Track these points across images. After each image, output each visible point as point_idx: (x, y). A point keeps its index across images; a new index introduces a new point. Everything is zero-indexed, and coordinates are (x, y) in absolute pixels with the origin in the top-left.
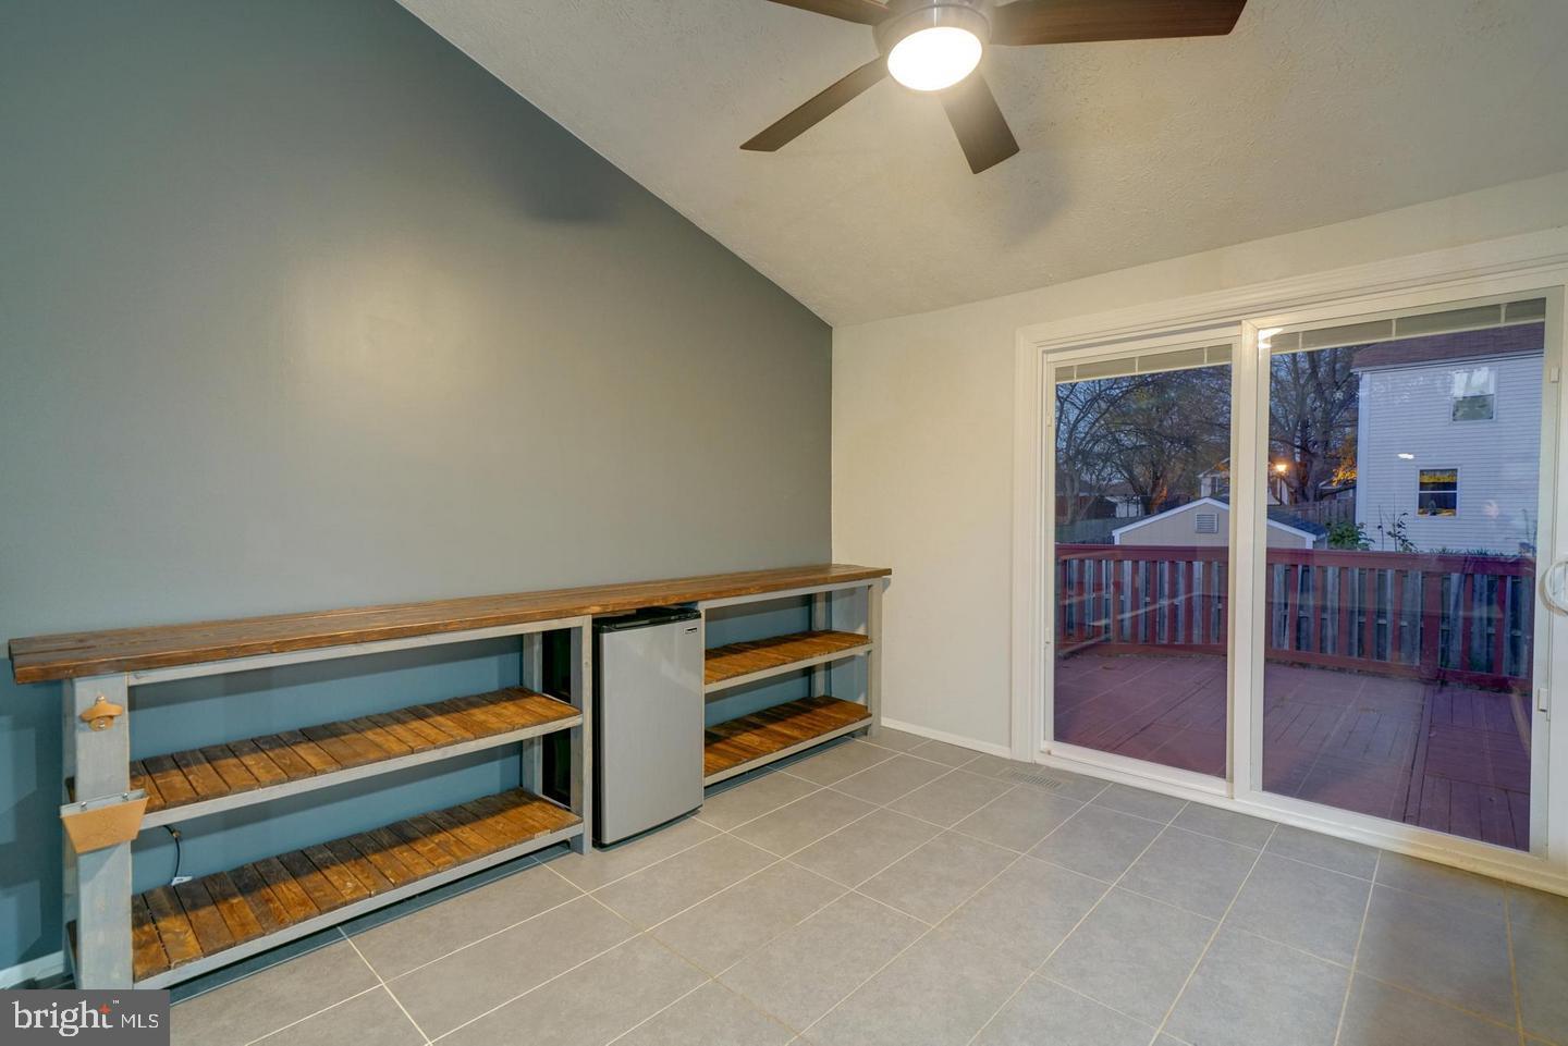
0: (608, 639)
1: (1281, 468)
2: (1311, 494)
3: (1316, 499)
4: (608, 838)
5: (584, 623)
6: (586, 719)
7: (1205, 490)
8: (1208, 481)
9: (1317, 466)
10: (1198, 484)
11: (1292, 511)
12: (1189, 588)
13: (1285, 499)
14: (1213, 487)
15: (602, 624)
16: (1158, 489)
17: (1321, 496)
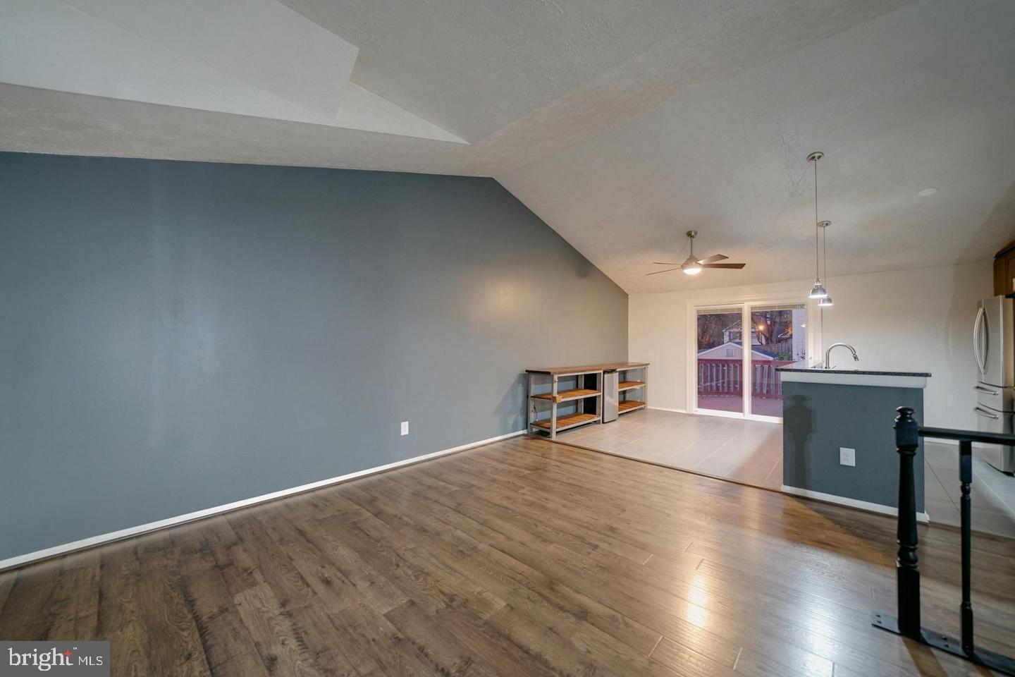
0: (606, 375)
1: (761, 328)
2: (774, 339)
3: (777, 343)
4: (605, 421)
5: (602, 372)
6: (601, 394)
7: (726, 339)
8: (727, 333)
9: (776, 328)
10: (723, 334)
11: (765, 348)
12: (728, 377)
13: (764, 342)
14: (730, 336)
15: (604, 372)
16: (704, 337)
17: (779, 341)
